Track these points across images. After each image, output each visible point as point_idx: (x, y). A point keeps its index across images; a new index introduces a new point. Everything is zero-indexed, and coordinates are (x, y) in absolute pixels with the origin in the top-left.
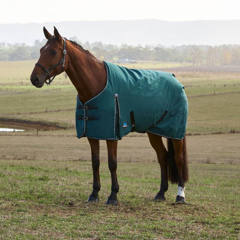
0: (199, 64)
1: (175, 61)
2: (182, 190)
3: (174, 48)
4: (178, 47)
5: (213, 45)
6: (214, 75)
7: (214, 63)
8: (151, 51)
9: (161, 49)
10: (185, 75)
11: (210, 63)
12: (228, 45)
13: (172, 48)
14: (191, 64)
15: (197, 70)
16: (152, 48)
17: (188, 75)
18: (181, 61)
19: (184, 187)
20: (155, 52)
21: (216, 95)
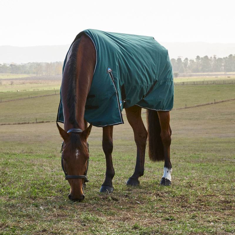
0: (41, 75)
1: (24, 73)
2: (168, 172)
3: (23, 65)
4: (25, 64)
5: (49, 62)
6: (52, 82)
7: (51, 74)
8: (8, 67)
9: (14, 65)
10: (32, 83)
11: (48, 74)
12: (59, 62)
13: (21, 65)
14: (35, 75)
15: (40, 79)
16: (8, 65)
17: (34, 83)
18: (29, 73)
19: (170, 169)
20: (10, 67)
21: (57, 95)
